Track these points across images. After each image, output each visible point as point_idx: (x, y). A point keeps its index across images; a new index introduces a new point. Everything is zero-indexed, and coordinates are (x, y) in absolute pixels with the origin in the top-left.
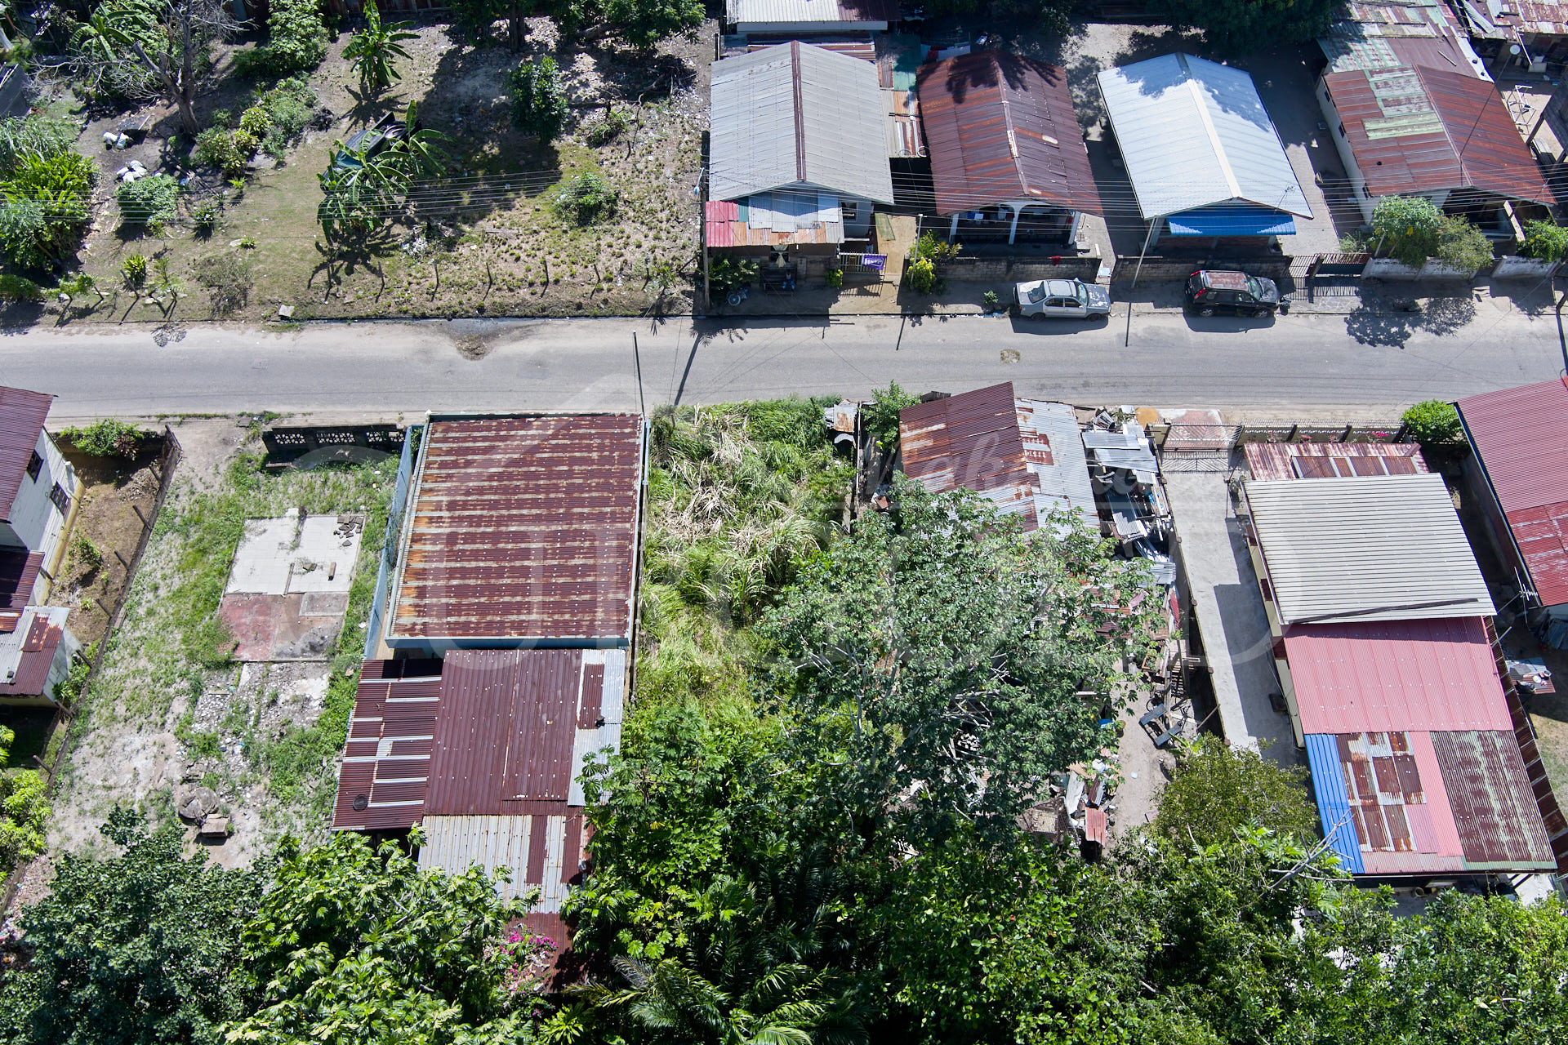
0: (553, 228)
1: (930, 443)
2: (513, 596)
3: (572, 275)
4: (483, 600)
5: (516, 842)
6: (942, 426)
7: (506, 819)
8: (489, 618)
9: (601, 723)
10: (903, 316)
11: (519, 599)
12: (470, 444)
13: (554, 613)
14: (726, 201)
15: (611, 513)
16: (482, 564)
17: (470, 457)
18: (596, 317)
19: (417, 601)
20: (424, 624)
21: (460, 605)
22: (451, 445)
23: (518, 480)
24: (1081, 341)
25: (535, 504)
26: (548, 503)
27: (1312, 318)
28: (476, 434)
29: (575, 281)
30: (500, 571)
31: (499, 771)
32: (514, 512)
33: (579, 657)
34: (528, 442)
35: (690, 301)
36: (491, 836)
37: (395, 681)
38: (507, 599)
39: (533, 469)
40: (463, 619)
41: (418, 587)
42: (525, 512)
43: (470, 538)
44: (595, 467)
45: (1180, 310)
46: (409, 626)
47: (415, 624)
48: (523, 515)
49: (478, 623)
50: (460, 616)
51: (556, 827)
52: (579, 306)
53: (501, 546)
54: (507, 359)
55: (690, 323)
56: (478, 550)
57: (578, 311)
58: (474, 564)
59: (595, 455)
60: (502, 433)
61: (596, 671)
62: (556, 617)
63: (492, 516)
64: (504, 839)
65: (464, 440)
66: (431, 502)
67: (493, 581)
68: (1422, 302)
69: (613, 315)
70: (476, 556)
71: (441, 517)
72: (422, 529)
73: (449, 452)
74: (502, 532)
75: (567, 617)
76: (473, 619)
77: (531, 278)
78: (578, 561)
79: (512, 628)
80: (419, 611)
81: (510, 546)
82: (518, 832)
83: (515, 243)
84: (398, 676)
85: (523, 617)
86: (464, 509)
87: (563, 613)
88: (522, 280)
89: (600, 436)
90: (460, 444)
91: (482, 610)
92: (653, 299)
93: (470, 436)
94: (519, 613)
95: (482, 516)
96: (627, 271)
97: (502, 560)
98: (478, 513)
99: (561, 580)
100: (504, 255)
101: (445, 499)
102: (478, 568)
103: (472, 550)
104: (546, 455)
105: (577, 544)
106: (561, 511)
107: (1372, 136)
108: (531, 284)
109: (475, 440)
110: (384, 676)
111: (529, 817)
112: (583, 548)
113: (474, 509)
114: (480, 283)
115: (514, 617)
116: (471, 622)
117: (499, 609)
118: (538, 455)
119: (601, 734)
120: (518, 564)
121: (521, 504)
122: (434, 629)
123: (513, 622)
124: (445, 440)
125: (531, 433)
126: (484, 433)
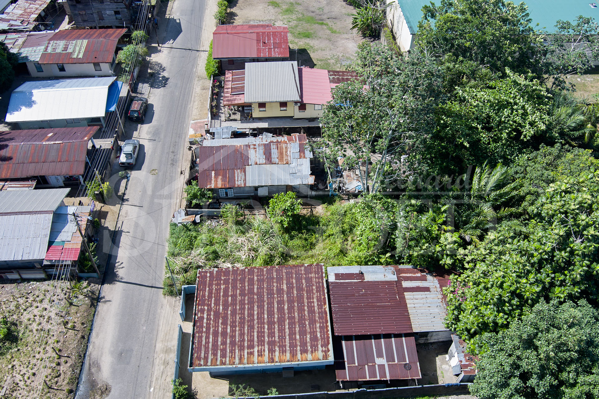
1: (220, 177)
2: (304, 310)
4: (307, 323)
5: (415, 297)
6: (213, 172)
7: (407, 301)
8: (317, 319)
9: (362, 273)
10: (122, 204)
11: (306, 308)
12: (210, 345)
13: (313, 293)
14: (48, 250)
15: (257, 276)
16: (287, 327)
17: (219, 343)
18: (91, 330)
19: (309, 353)
20: (322, 346)
21: (310, 333)
22: (210, 354)
23: (236, 318)
25: (251, 309)
26: (251, 302)
27: (150, 95)
28: (204, 343)
30: (291, 318)
31: (388, 306)
32: (256, 317)
33: (332, 283)
34: (212, 317)
36: (415, 306)
37: (346, 363)
38: (306, 313)
39: (229, 312)
40: (318, 330)
41: (301, 354)
42: (256, 313)
43: (271, 334)
44: (230, 286)
45: (139, 125)
46: (324, 353)
47: (322, 351)
48: (258, 313)
49: (320, 323)
50: (316, 331)
51: (405, 284)
52: (83, 337)
53: (276, 320)
56: (279, 330)
57: (86, 339)
58: (287, 331)
59: (222, 287)
60: (204, 330)
61: (337, 276)
62: (315, 292)
63: (258, 327)
64: (415, 301)
65: (207, 348)
66: (248, 357)
67: (297, 320)
68: (149, 71)
70: (281, 330)
71: (258, 351)
72: (266, 358)
73: (215, 354)
74: (268, 322)
75: (314, 287)
76: (318, 325)
78: (285, 287)
79: (321, 308)
80: (315, 350)
81: (276, 316)
82: (412, 297)
84: (344, 362)
85: (316, 304)
86: (253, 341)
87: (312, 289)
88: (53, 370)
89: (211, 285)
90: (210, 349)
91: (313, 322)
93: (205, 346)
94: (314, 306)
95: (258, 332)
97: (284, 318)
98: (256, 334)
99: (295, 292)
101: (246, 351)
102: (289, 328)
103: (279, 333)
104: (221, 308)
105: (275, 288)
106: (256, 297)
107: (81, 56)
108: (59, 364)
109: (207, 343)
110: (345, 369)
111: (405, 293)
112: (277, 286)
113: (253, 336)
115: (316, 308)
116: (320, 326)
117: (312, 315)
118: (221, 311)
119: (366, 272)
120: (286, 311)
121: (251, 315)
122: (325, 342)
123: (318, 308)
124: (206, 358)
125: (205, 316)
126: (204, 339)
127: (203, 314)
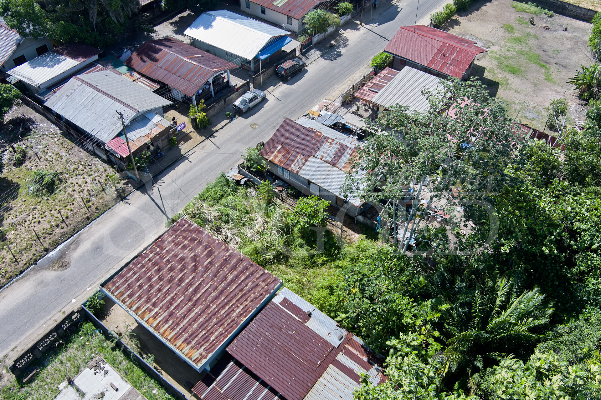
0: (40, 202)
1: (282, 154)
2: (224, 308)
3: (71, 210)
4: (215, 321)
5: (337, 376)
6: (280, 146)
7: (325, 375)
8: (226, 324)
9: (310, 315)
10: (207, 138)
11: (227, 307)
12: (131, 280)
13: (246, 300)
14: (114, 139)
15: (219, 252)
16: (197, 311)
17: (138, 284)
18: (98, 217)
19: (190, 346)
20: (204, 350)
21: (208, 331)
22: (123, 287)
23: (169, 274)
24: (267, 108)
25: (186, 275)
26: (192, 271)
27: (314, 62)
28: (128, 275)
29: (75, 211)
30: (208, 307)
31: (301, 364)
32: (183, 284)
33: (274, 304)
34: (154, 260)
35: (130, 185)
36: (328, 385)
37: (215, 382)
38: (223, 312)
39: (169, 266)
40: (217, 334)
41: (183, 342)
42: (187, 281)
43: (179, 308)
44: (192, 245)
45: (281, 83)
46: (200, 357)
47: (201, 354)
48: (187, 283)
49: (225, 329)
50: (214, 334)
51: (342, 358)
52: (88, 218)
53: (195, 299)
54: (81, 257)
55: (138, 193)
56: (188, 309)
57: (88, 220)
58: (193, 314)
59: (186, 242)
60: (139, 266)
61: (285, 302)
62: (249, 299)
63: (176, 294)
64: (333, 380)
65: (127, 281)
66: (144, 311)
67: (209, 312)
68: (333, 42)
69: (105, 211)
70: (189, 311)
71: (156, 312)
72: (155, 323)
73: (126, 290)
74: (188, 295)
75: (253, 296)
76: (221, 329)
77: (54, 224)
78: (230, 277)
79: (239, 318)
80: (196, 348)
81: (198, 296)
82: (334, 374)
83: (31, 218)
84: (215, 380)
85: (238, 311)
86: (161, 302)
87: (250, 296)
88: (51, 227)
89: (179, 235)
90: (127, 284)
91: (220, 323)
92: (115, 194)
93: (127, 278)
94: (235, 311)
95: (172, 298)
96: (92, 193)
97: (202, 303)
98: (169, 297)
99: (233, 288)
100: (31, 225)
101: (148, 305)
102: (197, 313)
103: (185, 311)
104: (168, 258)
105: (222, 272)
106: (200, 268)
107: (279, 5)
108: (57, 226)
109: (131, 277)
110: (209, 386)
111: (331, 365)
112: (226, 272)
113: (166, 298)
114: (33, 242)
115: (235, 314)
116: (221, 332)
117: (225, 317)
118: (165, 260)
119: (315, 317)
120: (210, 298)
121: (182, 280)
122: (211, 348)
123: (236, 316)
124: (118, 288)
125: (150, 256)
126: (132, 272)
127: (151, 253)
